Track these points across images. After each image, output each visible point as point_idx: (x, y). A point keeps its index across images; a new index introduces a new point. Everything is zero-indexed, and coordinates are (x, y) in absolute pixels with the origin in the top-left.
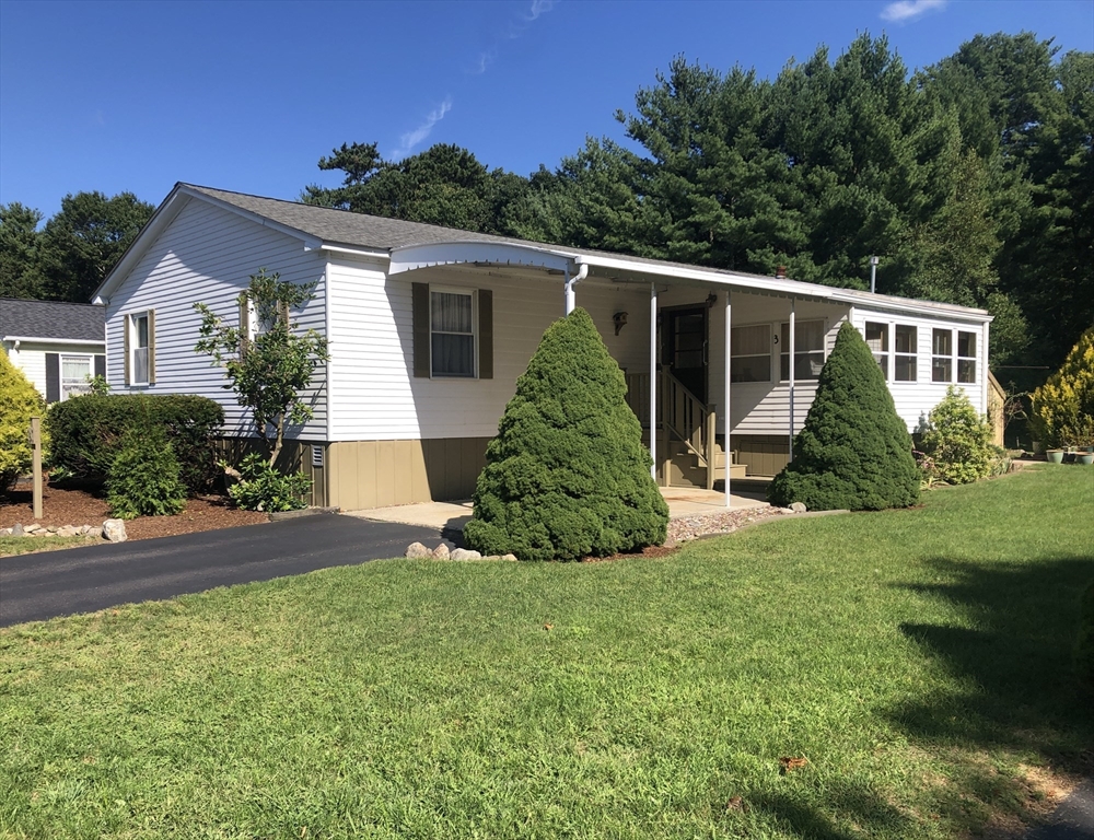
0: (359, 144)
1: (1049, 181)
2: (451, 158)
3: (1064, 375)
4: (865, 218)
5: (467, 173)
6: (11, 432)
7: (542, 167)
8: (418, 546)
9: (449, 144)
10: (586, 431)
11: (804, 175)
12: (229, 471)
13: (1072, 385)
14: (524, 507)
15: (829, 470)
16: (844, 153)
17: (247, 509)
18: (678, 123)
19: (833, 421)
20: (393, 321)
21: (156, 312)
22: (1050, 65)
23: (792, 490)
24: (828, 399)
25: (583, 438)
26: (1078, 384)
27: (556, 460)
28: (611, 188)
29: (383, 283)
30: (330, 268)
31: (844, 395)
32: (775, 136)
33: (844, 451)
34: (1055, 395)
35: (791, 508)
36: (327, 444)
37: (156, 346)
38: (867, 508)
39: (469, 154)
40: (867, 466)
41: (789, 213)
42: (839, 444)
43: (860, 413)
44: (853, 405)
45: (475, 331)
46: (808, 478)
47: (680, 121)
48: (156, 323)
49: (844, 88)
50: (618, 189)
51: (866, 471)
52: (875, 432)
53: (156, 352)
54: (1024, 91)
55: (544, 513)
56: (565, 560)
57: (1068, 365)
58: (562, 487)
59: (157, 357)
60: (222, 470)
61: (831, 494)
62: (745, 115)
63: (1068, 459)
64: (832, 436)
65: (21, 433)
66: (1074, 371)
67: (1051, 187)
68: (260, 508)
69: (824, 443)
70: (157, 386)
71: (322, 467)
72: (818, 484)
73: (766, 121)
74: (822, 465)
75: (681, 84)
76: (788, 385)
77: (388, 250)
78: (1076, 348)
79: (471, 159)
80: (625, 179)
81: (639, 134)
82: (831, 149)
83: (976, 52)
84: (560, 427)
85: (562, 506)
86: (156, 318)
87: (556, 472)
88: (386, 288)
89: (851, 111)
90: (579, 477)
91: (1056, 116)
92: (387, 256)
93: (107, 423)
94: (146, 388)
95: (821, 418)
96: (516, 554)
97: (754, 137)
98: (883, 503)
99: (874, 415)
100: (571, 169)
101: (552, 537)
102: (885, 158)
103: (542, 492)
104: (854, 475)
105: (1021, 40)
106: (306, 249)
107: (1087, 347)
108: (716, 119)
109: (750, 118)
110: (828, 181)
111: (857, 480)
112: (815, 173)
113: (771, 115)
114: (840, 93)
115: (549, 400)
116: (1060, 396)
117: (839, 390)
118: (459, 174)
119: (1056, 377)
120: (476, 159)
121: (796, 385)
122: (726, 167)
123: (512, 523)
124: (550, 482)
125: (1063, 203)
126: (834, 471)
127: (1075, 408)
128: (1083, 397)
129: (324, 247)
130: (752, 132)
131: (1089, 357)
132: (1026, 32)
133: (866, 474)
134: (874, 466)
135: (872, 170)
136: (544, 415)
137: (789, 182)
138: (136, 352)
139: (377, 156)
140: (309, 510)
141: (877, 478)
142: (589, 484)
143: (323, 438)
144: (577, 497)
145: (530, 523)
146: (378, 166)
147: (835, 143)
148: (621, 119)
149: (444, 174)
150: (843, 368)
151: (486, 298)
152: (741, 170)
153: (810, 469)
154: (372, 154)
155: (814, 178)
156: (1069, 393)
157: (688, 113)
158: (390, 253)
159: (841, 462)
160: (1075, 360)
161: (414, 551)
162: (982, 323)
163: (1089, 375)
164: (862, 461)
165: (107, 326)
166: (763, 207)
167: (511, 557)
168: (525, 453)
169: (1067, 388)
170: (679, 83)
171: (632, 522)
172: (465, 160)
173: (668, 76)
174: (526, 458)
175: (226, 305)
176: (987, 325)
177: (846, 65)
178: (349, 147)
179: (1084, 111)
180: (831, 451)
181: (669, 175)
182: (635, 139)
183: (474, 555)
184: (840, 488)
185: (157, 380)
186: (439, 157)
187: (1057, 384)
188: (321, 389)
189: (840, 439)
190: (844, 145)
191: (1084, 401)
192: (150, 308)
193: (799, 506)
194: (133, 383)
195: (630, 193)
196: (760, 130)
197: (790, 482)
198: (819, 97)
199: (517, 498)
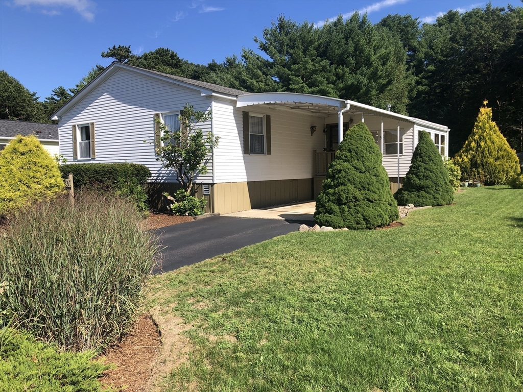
0: (121, 46)
1: (420, 76)
2: (167, 55)
3: (463, 152)
4: (362, 89)
5: (174, 62)
6: (51, 182)
7: (213, 61)
8: (304, 226)
9: (165, 48)
10: (374, 174)
11: (335, 69)
12: (169, 198)
13: (467, 157)
14: (349, 207)
15: (422, 190)
16: (352, 61)
17: (180, 215)
18: (282, 44)
19: (423, 171)
20: (236, 129)
21: (95, 124)
22: (419, 29)
23: (407, 199)
24: (421, 161)
25: (373, 177)
26: (469, 156)
27: (362, 187)
28: (253, 71)
29: (232, 111)
30: (214, 104)
31: (427, 160)
32: (323, 52)
33: (429, 182)
34: (460, 160)
35: (408, 206)
36: (213, 184)
37: (96, 140)
38: (438, 205)
39: (175, 53)
40: (437, 188)
41: (330, 86)
42: (426, 180)
43: (434, 167)
44: (431, 164)
45: (265, 133)
46: (413, 194)
47: (283, 43)
48: (95, 129)
49: (350, 34)
50: (256, 72)
51: (437, 190)
52: (440, 175)
53: (96, 143)
54: (409, 39)
55: (360, 209)
56: (370, 229)
57: (464, 149)
58: (366, 198)
59: (96, 146)
60: (166, 198)
61: (424, 200)
62: (311, 42)
63: (470, 185)
64: (424, 176)
65: (55, 183)
66: (467, 151)
67: (421, 78)
68: (187, 214)
69: (420, 179)
70: (96, 159)
71: (209, 195)
72: (418, 196)
73: (319, 45)
74: (419, 188)
75: (282, 27)
76: (397, 156)
77: (236, 96)
78: (467, 142)
79: (176, 55)
80: (259, 68)
81: (264, 48)
82: (346, 59)
83: (389, 22)
84: (362, 173)
85: (367, 206)
86: (95, 126)
87: (362, 192)
88: (233, 113)
89: (355, 43)
90: (373, 194)
91: (423, 49)
92: (235, 99)
93: (94, 177)
94: (89, 160)
95: (418, 169)
96: (348, 227)
97: (314, 52)
98: (444, 203)
99: (439, 168)
100: (230, 63)
101: (365, 219)
102: (369, 64)
103: (358, 200)
104: (432, 192)
105: (407, 18)
106: (202, 95)
107: (472, 142)
108: (298, 43)
109: (313, 44)
110: (346, 72)
111: (434, 194)
112: (339, 68)
113: (321, 43)
114: (349, 35)
115: (356, 161)
116: (462, 161)
117: (425, 158)
118: (171, 62)
119: (459, 153)
120: (178, 56)
121: (400, 156)
122: (304, 65)
123: (344, 214)
124: (361, 197)
125: (425, 85)
126: (425, 191)
127: (469, 165)
128: (471, 161)
129: (213, 94)
130: (314, 49)
131: (473, 146)
132: (408, 15)
133: (437, 191)
134: (440, 188)
135: (364, 69)
136: (355, 167)
137: (330, 72)
138: (80, 143)
139: (130, 52)
140: (207, 215)
141: (441, 193)
142: (376, 197)
143: (211, 182)
144: (372, 202)
145: (353, 214)
146: (131, 57)
147: (348, 57)
148: (256, 41)
149: (164, 62)
150: (426, 149)
151: (268, 118)
152: (310, 66)
153: (414, 190)
154: (128, 51)
155: (340, 71)
156: (466, 160)
157: (286, 40)
158: (237, 97)
159: (428, 187)
160: (466, 147)
161: (303, 228)
162: (446, 132)
163: (473, 153)
164: (436, 186)
165: (59, 131)
166: (321, 82)
167: (346, 229)
168: (349, 184)
169: (465, 158)
170: (281, 27)
171: (392, 212)
172: (173, 56)
173: (277, 23)
174: (350, 187)
175: (144, 120)
176: (448, 132)
177: (351, 24)
178: (116, 47)
179: (434, 48)
180: (423, 182)
181: (280, 67)
182: (262, 50)
183: (330, 229)
184: (428, 197)
185: (96, 157)
186: (160, 54)
187: (461, 157)
188: (210, 159)
189: (427, 178)
190: (352, 57)
191: (472, 163)
192: (91, 121)
193: (412, 205)
194: (79, 158)
195: (261, 74)
196: (317, 49)
197: (405, 195)
198: (340, 36)
199: (345, 204)
